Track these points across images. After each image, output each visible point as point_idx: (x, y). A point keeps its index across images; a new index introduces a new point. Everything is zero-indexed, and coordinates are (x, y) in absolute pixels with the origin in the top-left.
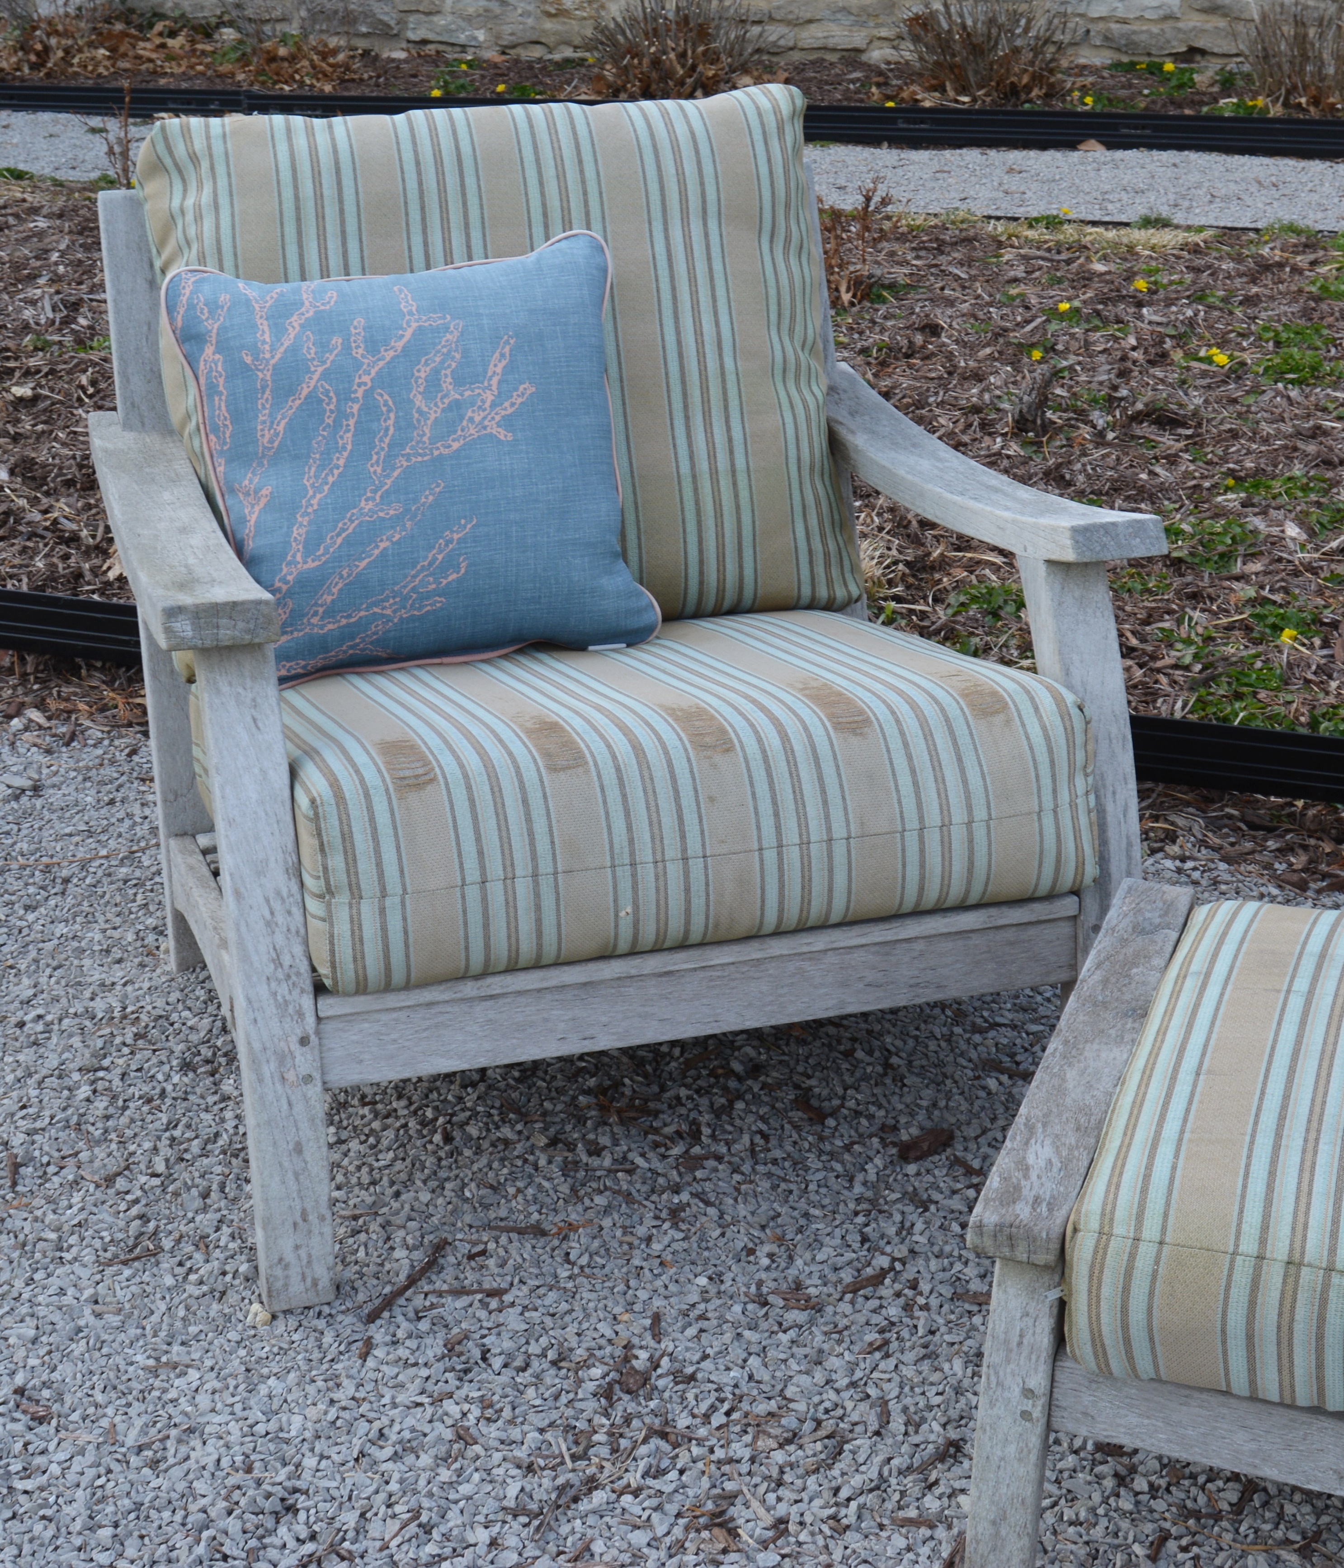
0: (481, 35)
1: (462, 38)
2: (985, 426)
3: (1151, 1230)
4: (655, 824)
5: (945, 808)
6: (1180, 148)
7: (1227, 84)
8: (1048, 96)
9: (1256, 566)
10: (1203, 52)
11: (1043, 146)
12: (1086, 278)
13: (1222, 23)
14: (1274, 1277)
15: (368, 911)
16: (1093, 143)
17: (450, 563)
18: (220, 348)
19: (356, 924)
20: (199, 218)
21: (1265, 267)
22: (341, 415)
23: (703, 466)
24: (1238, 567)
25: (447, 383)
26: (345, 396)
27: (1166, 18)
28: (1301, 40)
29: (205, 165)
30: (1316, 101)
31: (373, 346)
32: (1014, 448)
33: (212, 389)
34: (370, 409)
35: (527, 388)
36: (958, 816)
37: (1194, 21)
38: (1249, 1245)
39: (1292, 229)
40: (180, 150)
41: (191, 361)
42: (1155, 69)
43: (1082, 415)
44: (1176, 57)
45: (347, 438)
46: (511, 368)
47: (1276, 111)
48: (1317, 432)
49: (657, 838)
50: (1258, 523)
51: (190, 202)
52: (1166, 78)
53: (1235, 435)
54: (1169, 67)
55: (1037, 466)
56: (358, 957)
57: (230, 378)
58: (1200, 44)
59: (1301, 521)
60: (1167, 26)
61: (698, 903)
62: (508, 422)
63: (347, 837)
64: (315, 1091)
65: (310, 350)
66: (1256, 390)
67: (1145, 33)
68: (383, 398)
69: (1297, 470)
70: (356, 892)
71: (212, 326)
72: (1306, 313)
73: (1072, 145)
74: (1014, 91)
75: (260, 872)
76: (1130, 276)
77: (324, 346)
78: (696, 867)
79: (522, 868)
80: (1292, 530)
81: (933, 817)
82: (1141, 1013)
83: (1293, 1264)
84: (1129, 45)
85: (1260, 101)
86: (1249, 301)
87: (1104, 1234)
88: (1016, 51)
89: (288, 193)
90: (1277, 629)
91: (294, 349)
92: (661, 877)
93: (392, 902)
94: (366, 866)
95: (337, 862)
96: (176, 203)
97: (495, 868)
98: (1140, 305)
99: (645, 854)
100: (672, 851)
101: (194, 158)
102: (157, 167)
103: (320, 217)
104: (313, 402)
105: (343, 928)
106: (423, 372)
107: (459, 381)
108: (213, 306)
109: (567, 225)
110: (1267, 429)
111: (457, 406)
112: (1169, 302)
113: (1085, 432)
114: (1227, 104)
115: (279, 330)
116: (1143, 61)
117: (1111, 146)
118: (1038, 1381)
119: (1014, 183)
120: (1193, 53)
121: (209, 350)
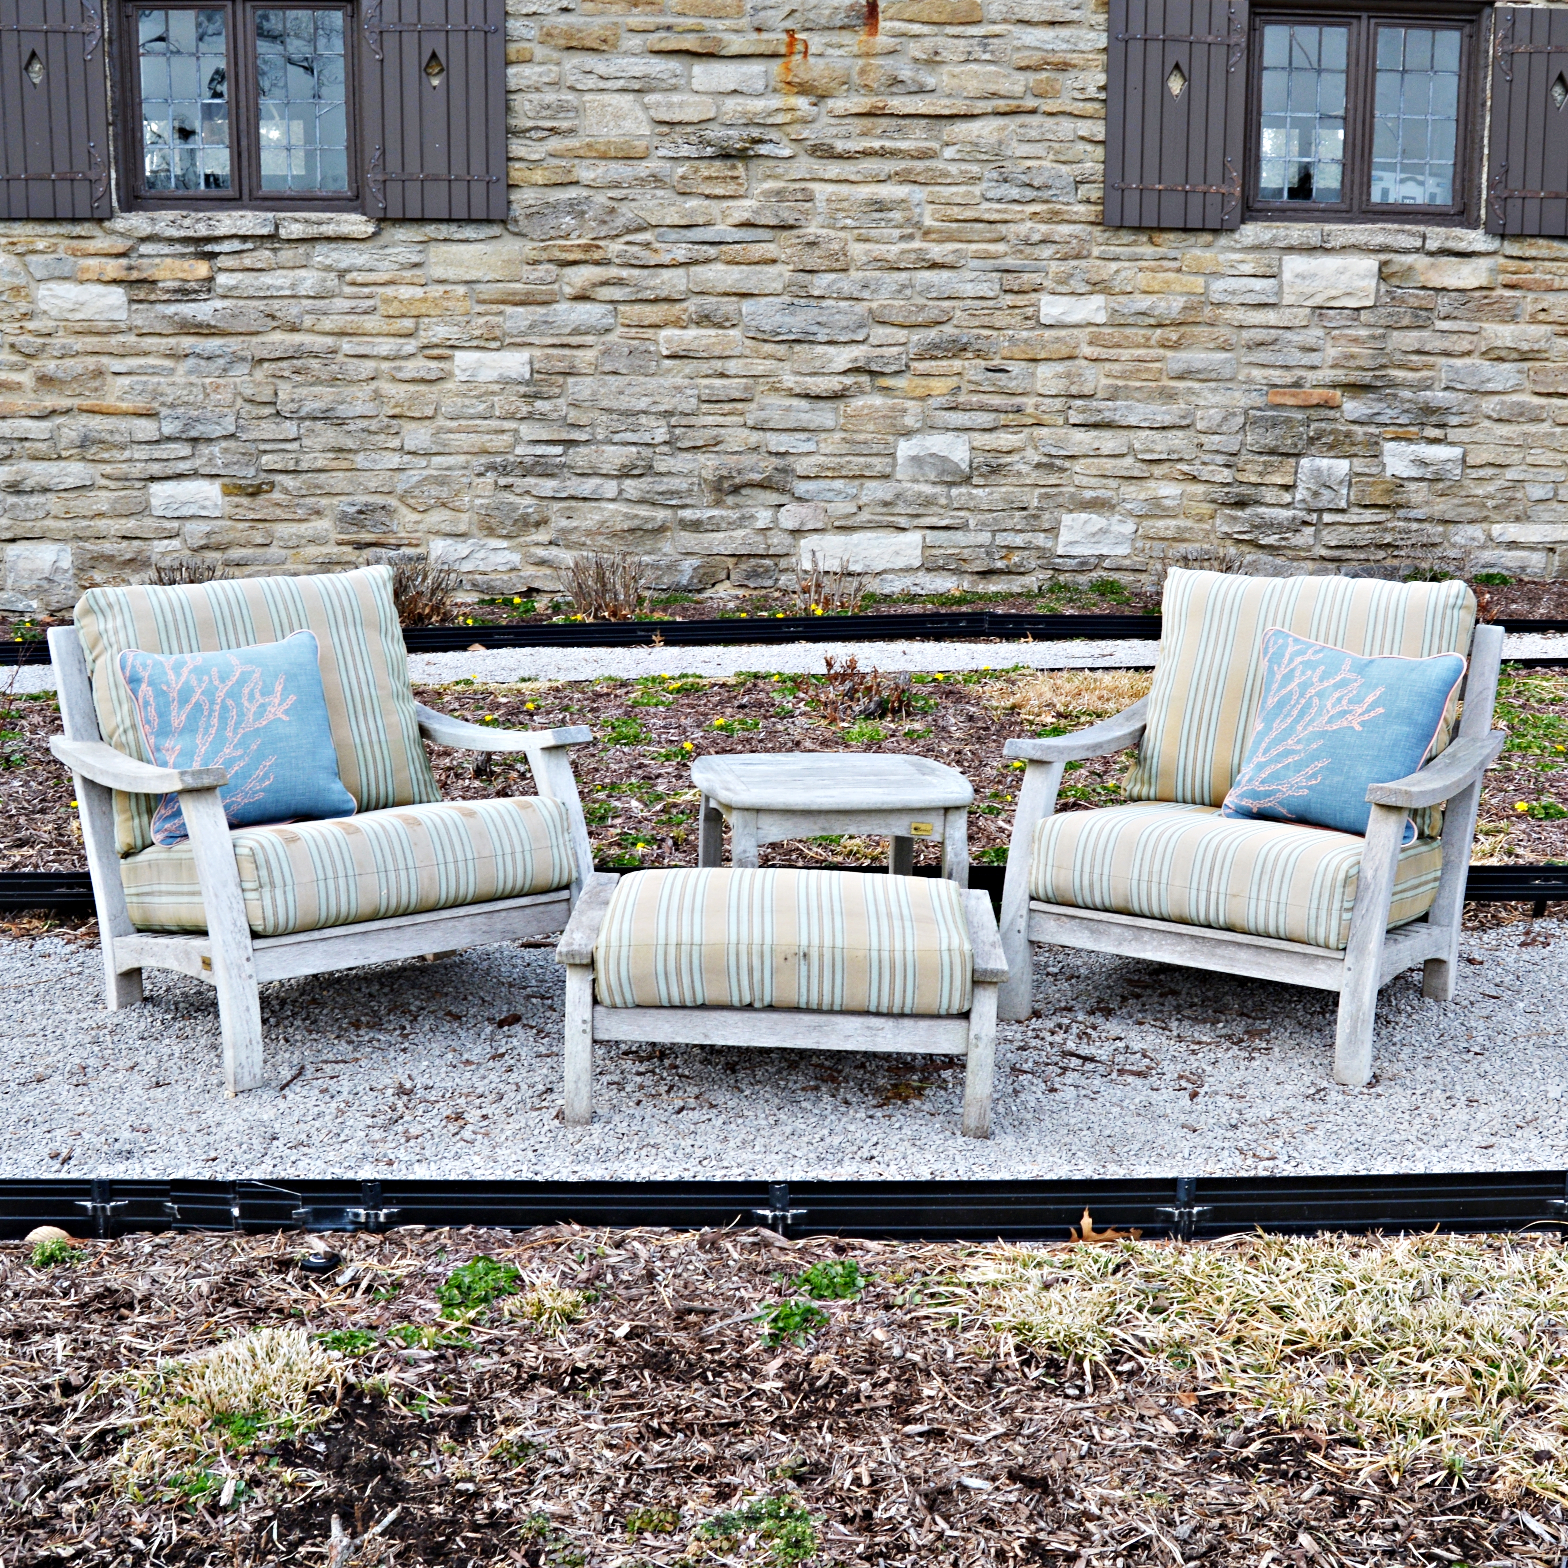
0: (35, 604)
1: (20, 607)
2: (457, 776)
3: (625, 942)
4: (393, 854)
5: (512, 846)
6: (533, 645)
7: (556, 608)
8: (443, 620)
9: (618, 821)
10: (538, 591)
11: (445, 650)
12: (497, 706)
13: (548, 571)
14: (672, 950)
15: (279, 892)
16: (477, 646)
17: (266, 776)
18: (150, 684)
19: (273, 899)
20: (116, 632)
21: (599, 695)
22: (211, 711)
23: (366, 739)
24: (609, 822)
25: (257, 695)
26: (212, 702)
27: (512, 570)
28: (601, 578)
29: (116, 608)
30: (614, 614)
31: (223, 680)
32: (477, 783)
33: (146, 704)
34: (224, 708)
35: (293, 698)
36: (518, 849)
37: (530, 571)
38: (662, 941)
39: (610, 678)
40: (102, 602)
41: (134, 692)
42: (508, 602)
43: (511, 767)
44: (520, 594)
45: (215, 721)
46: (285, 688)
47: (590, 620)
48: (641, 766)
49: (395, 860)
50: (618, 804)
51: (110, 625)
52: (516, 608)
53: (596, 770)
54: (517, 600)
55: (492, 790)
56: (275, 914)
57: (156, 697)
58: (535, 585)
59: (640, 800)
60: (513, 575)
61: (414, 888)
62: (286, 712)
63: (267, 862)
64: (254, 982)
65: (194, 682)
66: (606, 749)
67: (499, 580)
68: (230, 702)
69: (633, 780)
70: (273, 885)
71: (145, 675)
72: (627, 713)
73: (464, 648)
74: (421, 617)
75: (225, 885)
76: (523, 703)
77: (200, 681)
78: (412, 872)
79: (341, 873)
80: (634, 803)
81: (508, 850)
82: (607, 903)
83: (678, 945)
84: (489, 589)
85: (579, 617)
86: (592, 710)
87: (608, 947)
88: (420, 594)
89: (160, 619)
90: (634, 844)
91: (187, 682)
92: (398, 877)
93: (289, 888)
94: (276, 874)
95: (264, 873)
96: (102, 627)
97: (330, 874)
98: (531, 715)
99: (391, 867)
100: (402, 866)
101: (110, 606)
102: (89, 611)
103: (177, 630)
104: (198, 706)
105: (268, 902)
106: (246, 691)
107: (263, 694)
108: (145, 666)
109: (292, 630)
110: (613, 767)
111: (263, 705)
112: (548, 713)
113: (515, 774)
114: (558, 619)
115: (178, 675)
116: (500, 599)
117: (488, 647)
118: (588, 1016)
119: (432, 669)
120: (530, 592)
121: (144, 686)
